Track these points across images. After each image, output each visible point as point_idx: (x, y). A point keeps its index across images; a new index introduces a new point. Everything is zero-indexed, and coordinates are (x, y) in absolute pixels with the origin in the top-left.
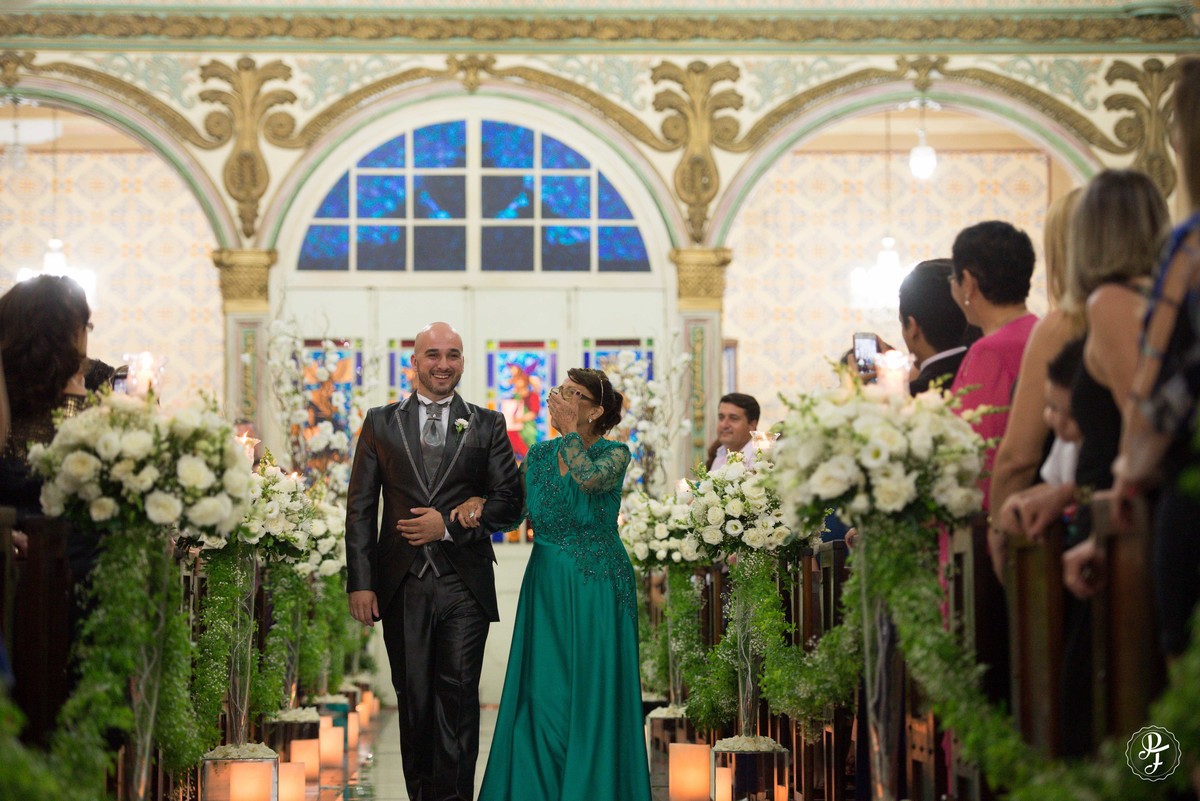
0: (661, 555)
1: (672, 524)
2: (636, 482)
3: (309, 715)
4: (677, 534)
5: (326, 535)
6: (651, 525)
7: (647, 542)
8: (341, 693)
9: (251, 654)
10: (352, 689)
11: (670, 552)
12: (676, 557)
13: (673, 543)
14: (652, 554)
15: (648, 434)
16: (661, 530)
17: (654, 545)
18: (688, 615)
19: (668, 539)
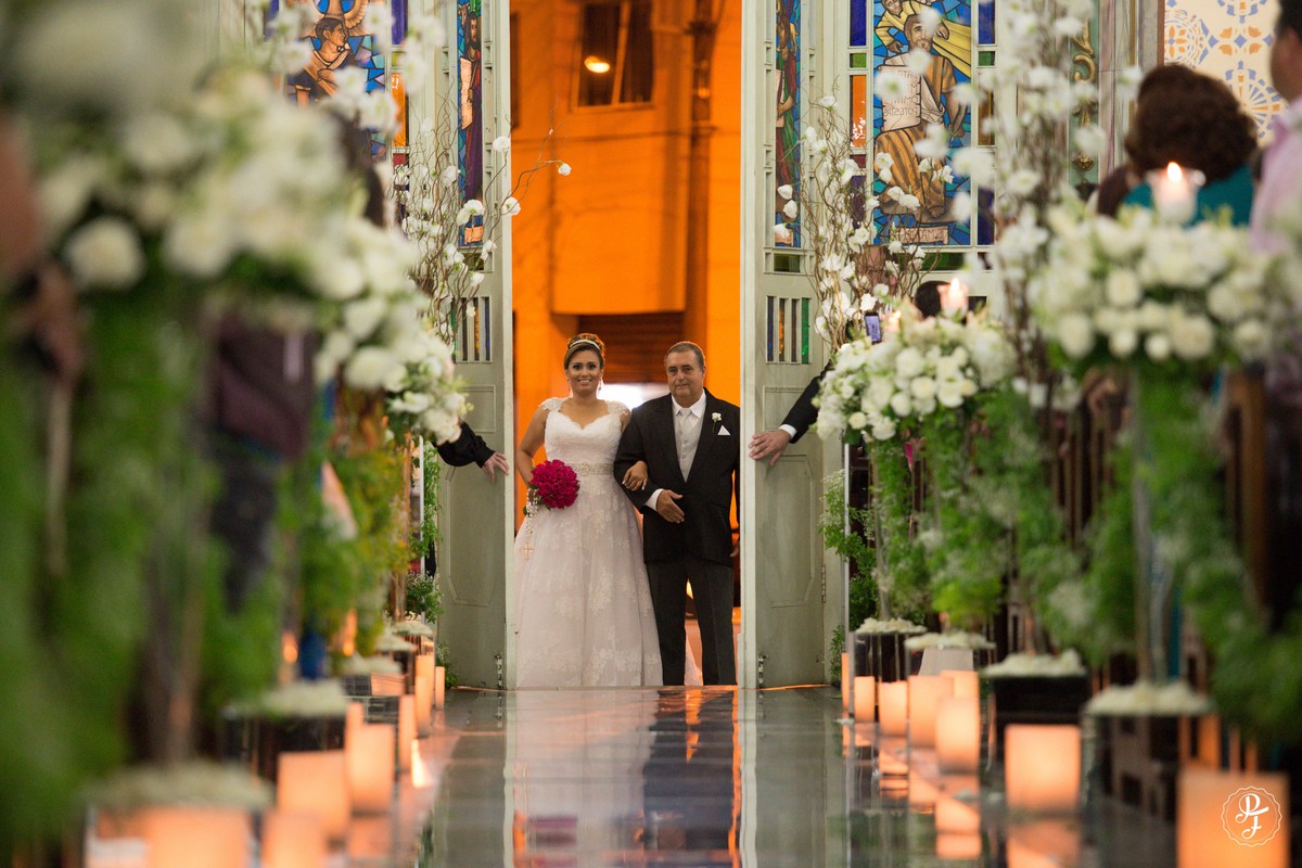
0: (1123, 342)
1: (1147, 273)
2: (1022, 200)
3: (323, 698)
4: (1162, 294)
5: (364, 294)
6: (1099, 276)
7: (1089, 312)
8: (385, 653)
9: (207, 556)
10: (403, 645)
11: (1143, 337)
12: (1158, 347)
13: (1153, 314)
14: (1101, 343)
15: (1050, 95)
16: (1123, 286)
17: (1107, 320)
18: (1192, 477)
19: (1139, 305)
